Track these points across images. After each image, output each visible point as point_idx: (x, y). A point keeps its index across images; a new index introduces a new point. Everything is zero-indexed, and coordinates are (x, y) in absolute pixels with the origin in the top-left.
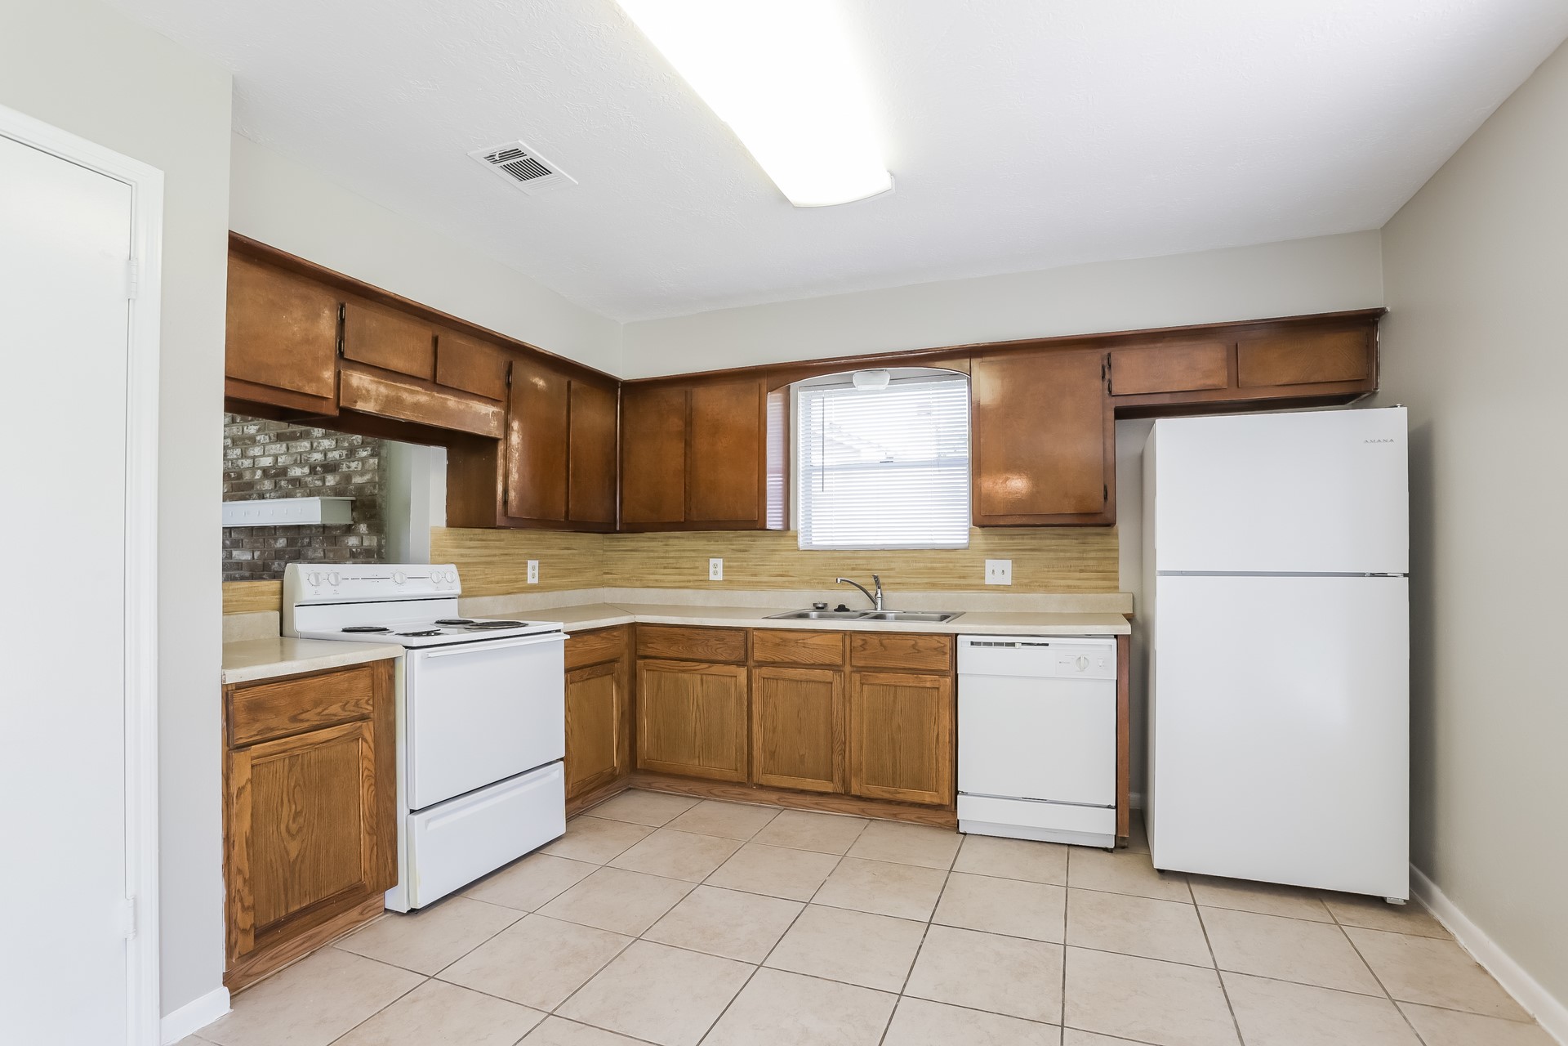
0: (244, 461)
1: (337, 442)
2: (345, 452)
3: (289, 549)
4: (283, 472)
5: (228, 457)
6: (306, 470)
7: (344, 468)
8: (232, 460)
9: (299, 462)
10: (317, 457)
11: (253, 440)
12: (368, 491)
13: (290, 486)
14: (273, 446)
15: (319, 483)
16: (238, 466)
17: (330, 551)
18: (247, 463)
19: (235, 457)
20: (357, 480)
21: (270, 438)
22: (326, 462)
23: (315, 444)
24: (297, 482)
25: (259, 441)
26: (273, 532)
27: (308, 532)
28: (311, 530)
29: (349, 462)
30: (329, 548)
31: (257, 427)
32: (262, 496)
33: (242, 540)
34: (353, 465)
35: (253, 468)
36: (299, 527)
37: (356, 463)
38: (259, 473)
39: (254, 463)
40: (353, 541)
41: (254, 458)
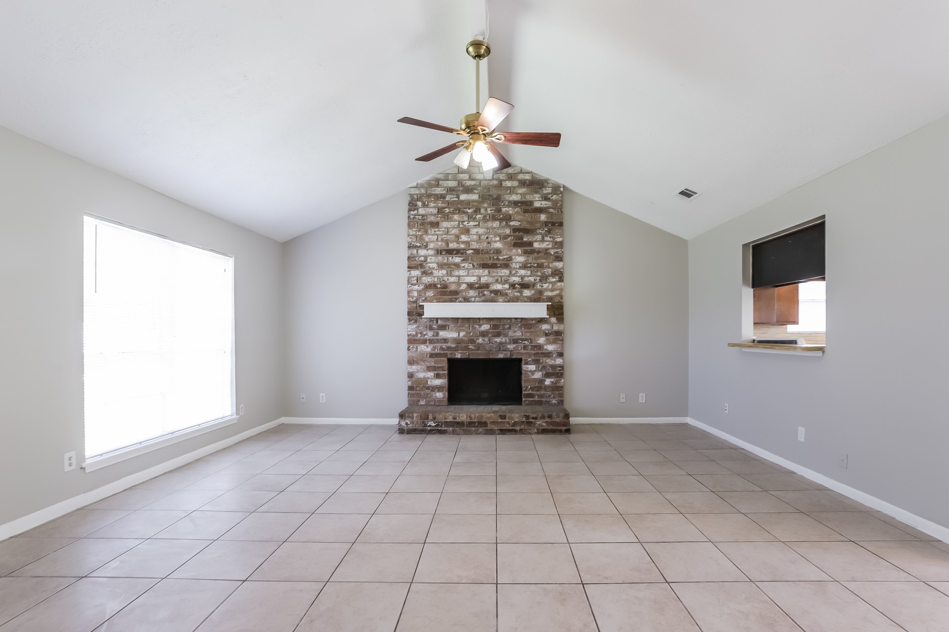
0: (450, 278)
1: (531, 272)
2: (538, 278)
3: (491, 331)
4: (486, 286)
5: (434, 275)
6: (507, 286)
7: (538, 286)
8: (438, 277)
9: (500, 281)
10: (516, 279)
11: (457, 266)
12: (556, 300)
13: (492, 295)
14: (477, 271)
15: (518, 294)
16: (444, 280)
17: (527, 332)
18: (452, 279)
19: (441, 275)
20: (550, 294)
21: (473, 266)
22: (522, 283)
23: (514, 272)
24: (497, 292)
25: (464, 267)
26: (478, 321)
27: (509, 321)
28: (511, 321)
29: (542, 283)
30: (526, 330)
31: (462, 259)
32: (466, 300)
33: (448, 325)
34: (545, 286)
35: (459, 284)
36: (500, 319)
37: (548, 284)
38: (464, 287)
39: (459, 279)
40: (545, 327)
41: (459, 276)
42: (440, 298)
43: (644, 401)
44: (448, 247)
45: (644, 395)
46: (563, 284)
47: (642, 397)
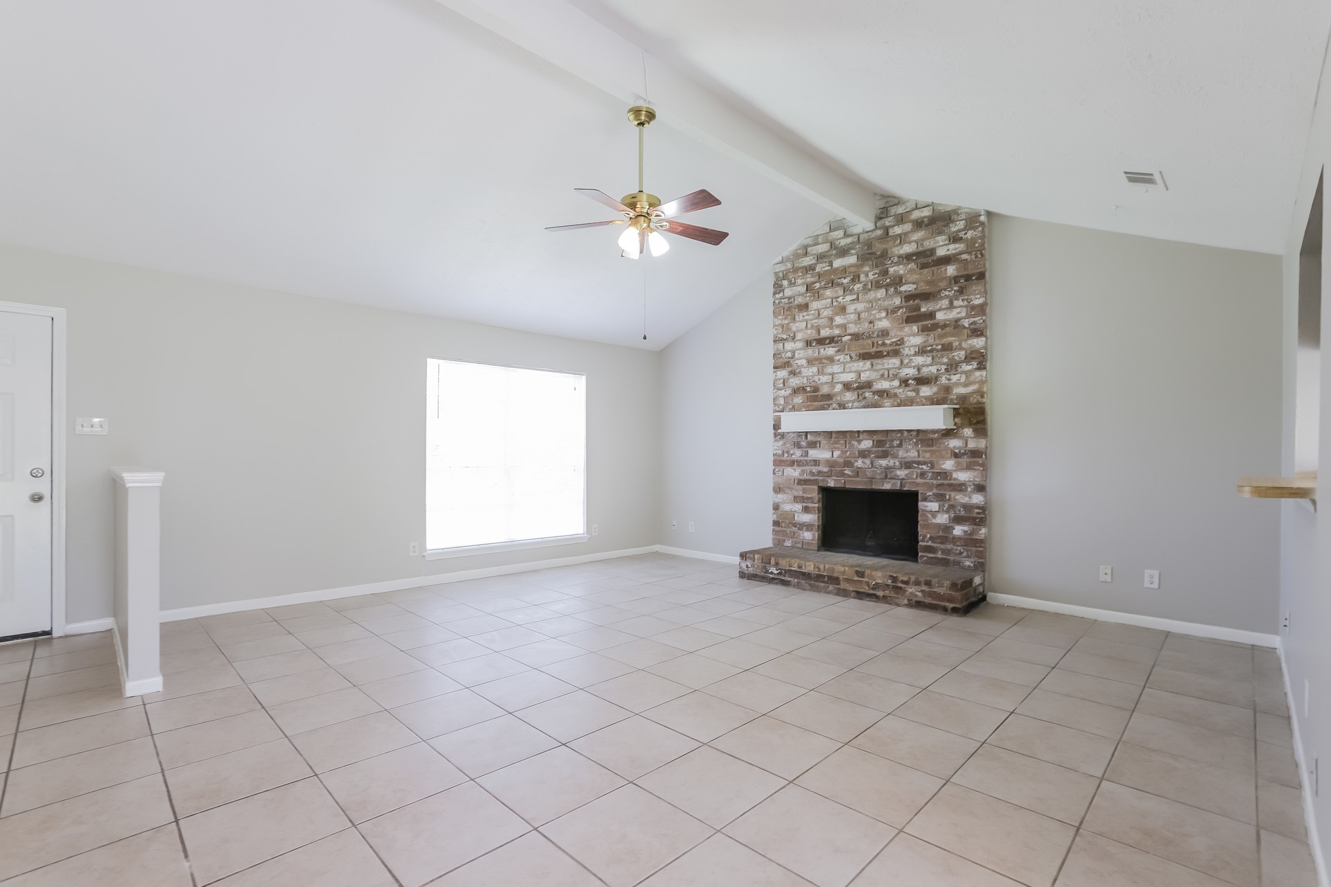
0: (821, 377)
1: (933, 359)
2: (943, 367)
3: (874, 449)
4: (868, 385)
5: (803, 375)
6: (896, 383)
7: (943, 380)
8: (807, 377)
9: (886, 376)
10: (910, 372)
11: (831, 360)
12: (973, 400)
13: (876, 397)
14: (855, 364)
15: (913, 394)
16: (814, 381)
17: (926, 451)
18: (824, 379)
19: (811, 374)
20: (961, 390)
21: (851, 357)
22: (918, 376)
23: (906, 361)
24: (882, 393)
25: (839, 361)
26: (857, 435)
27: (899, 435)
28: (902, 434)
29: (950, 375)
30: (924, 448)
31: (836, 349)
32: (842, 406)
33: (820, 442)
34: (955, 378)
35: (832, 384)
36: (887, 432)
37: (959, 375)
38: (839, 388)
39: (832, 378)
40: (954, 443)
41: (832, 374)
42: (810, 405)
43: (1155, 586)
44: (819, 335)
45: (1156, 573)
46: (984, 373)
47: (1152, 577)
